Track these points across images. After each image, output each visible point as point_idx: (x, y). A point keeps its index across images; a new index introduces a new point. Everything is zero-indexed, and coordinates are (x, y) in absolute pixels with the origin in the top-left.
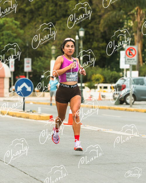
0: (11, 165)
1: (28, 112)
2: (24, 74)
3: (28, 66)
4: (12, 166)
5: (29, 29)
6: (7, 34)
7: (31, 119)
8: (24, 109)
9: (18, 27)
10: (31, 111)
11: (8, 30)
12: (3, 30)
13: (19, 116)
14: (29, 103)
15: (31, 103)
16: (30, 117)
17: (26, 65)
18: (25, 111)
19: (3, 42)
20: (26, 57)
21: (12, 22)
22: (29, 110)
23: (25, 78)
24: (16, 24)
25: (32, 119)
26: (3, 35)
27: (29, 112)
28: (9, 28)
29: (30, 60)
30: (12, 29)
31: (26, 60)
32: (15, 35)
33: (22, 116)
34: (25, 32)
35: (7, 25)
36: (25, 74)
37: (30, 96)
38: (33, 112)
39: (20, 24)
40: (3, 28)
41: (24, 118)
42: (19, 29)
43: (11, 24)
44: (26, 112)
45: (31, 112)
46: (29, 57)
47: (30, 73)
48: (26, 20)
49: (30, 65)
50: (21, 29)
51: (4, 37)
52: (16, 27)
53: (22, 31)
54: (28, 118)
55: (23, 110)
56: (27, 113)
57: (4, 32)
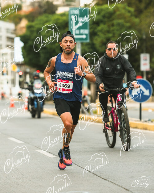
0: (125, 189)
1: (146, 121)
2: (140, 73)
3: (145, 64)
4: (127, 190)
5: (147, 16)
6: (119, 24)
7: (149, 130)
8: (140, 118)
9: (132, 15)
10: (149, 120)
11: (120, 19)
12: (113, 20)
13: (135, 126)
14: (147, 110)
15: (150, 111)
16: (148, 128)
17: (142, 62)
18: (142, 120)
19: (114, 34)
20: (142, 52)
21: (124, 8)
22: (147, 119)
23: (141, 79)
24: (129, 12)
25: (152, 130)
26: (113, 25)
27: (148, 122)
28: (121, 16)
29: (148, 56)
30: (124, 18)
31: (143, 56)
32: (128, 25)
33: (138, 127)
34: (141, 21)
35: (118, 13)
36: (142, 74)
37: (149, 101)
38: (152, 122)
39: (135, 11)
40: (113, 17)
41: (141, 129)
42: (133, 18)
43: (123, 11)
44: (143, 122)
45: (150, 122)
46: (147, 52)
47: (147, 73)
48: (142, 6)
49: (148, 62)
50: (136, 17)
51: (115, 28)
52: (129, 14)
53: (137, 20)
54: (146, 129)
55: (139, 120)
56: (145, 123)
57: (115, 22)
